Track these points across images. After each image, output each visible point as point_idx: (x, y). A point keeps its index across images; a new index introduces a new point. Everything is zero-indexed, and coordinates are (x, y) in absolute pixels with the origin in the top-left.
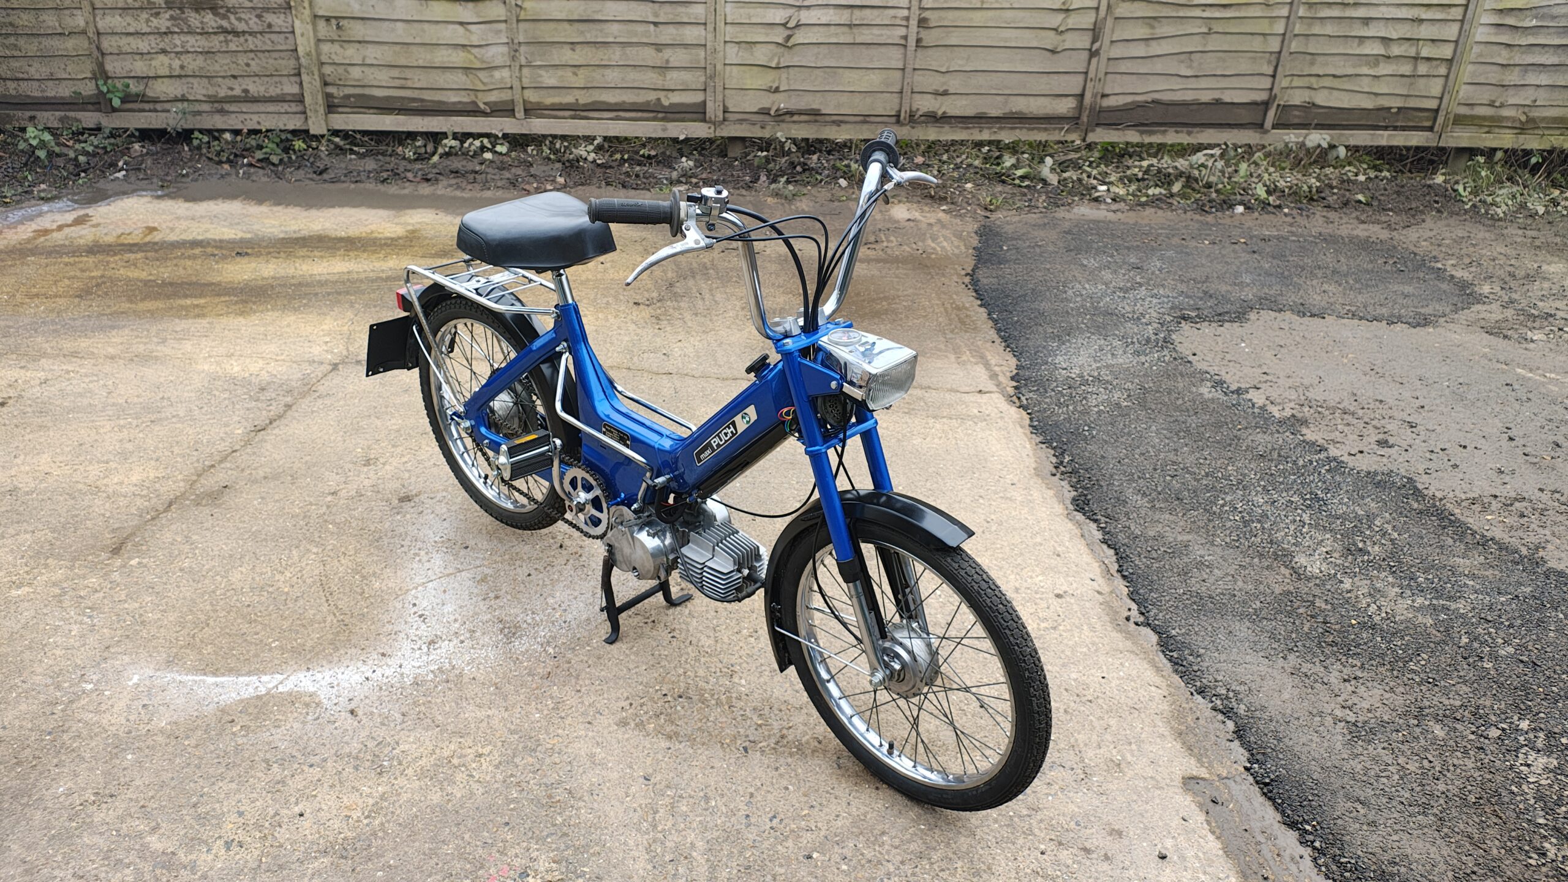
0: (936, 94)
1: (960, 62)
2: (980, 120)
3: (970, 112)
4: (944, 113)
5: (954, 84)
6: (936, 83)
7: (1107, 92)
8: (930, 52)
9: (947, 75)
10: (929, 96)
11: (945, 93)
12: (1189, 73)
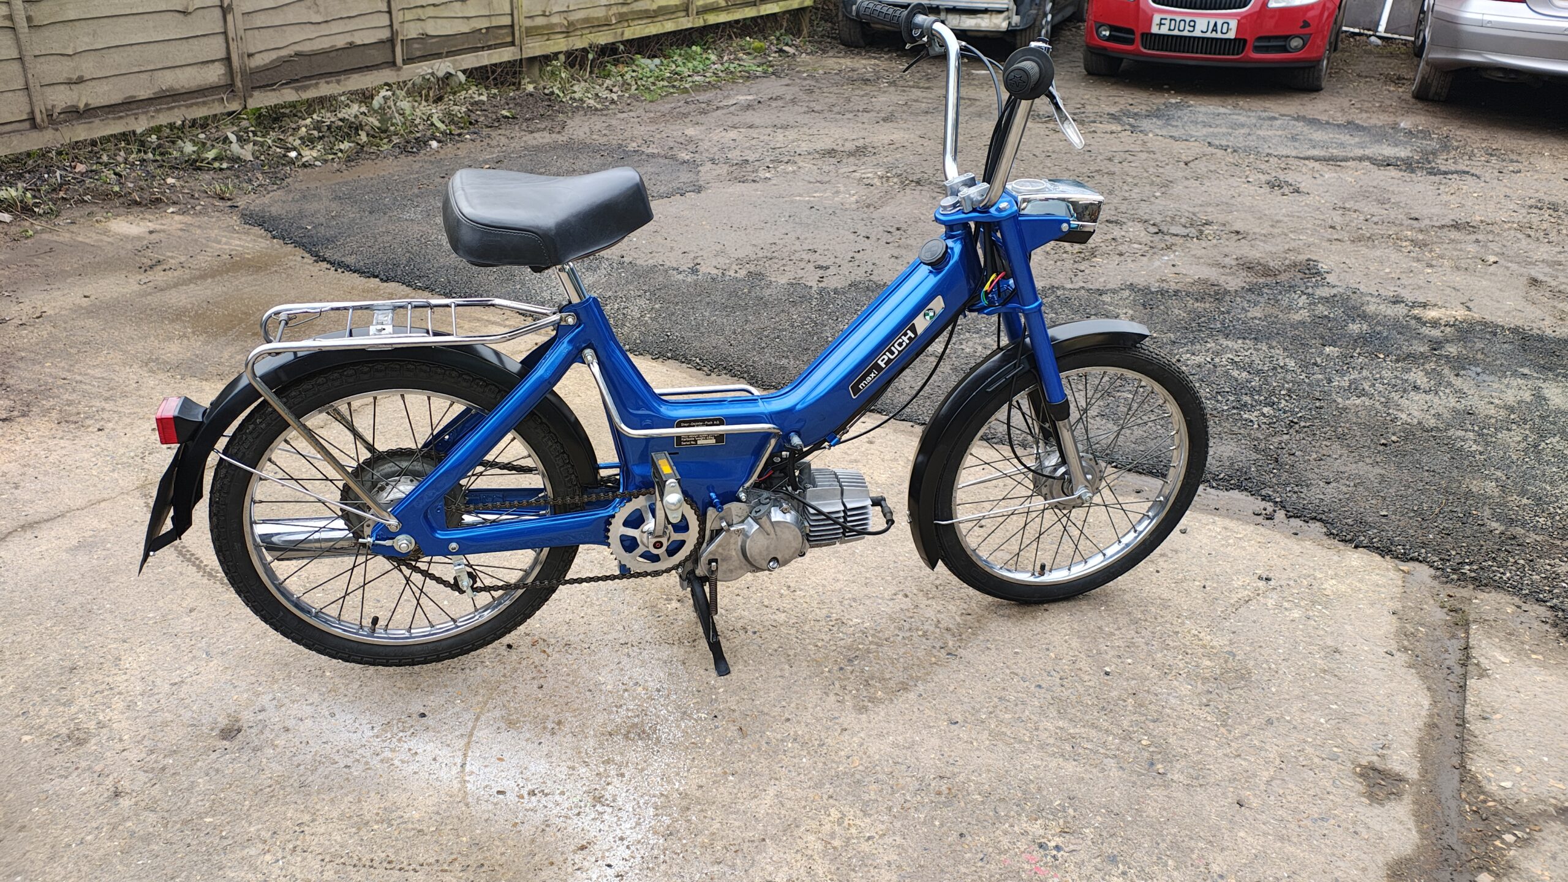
0: (70, 83)
1: (86, 39)
2: (130, 105)
3: (116, 98)
4: (86, 105)
5: (87, 67)
6: (64, 69)
7: (252, 50)
8: (46, 33)
9: (76, 58)
10: (62, 87)
11: (80, 81)
12: (319, 19)
